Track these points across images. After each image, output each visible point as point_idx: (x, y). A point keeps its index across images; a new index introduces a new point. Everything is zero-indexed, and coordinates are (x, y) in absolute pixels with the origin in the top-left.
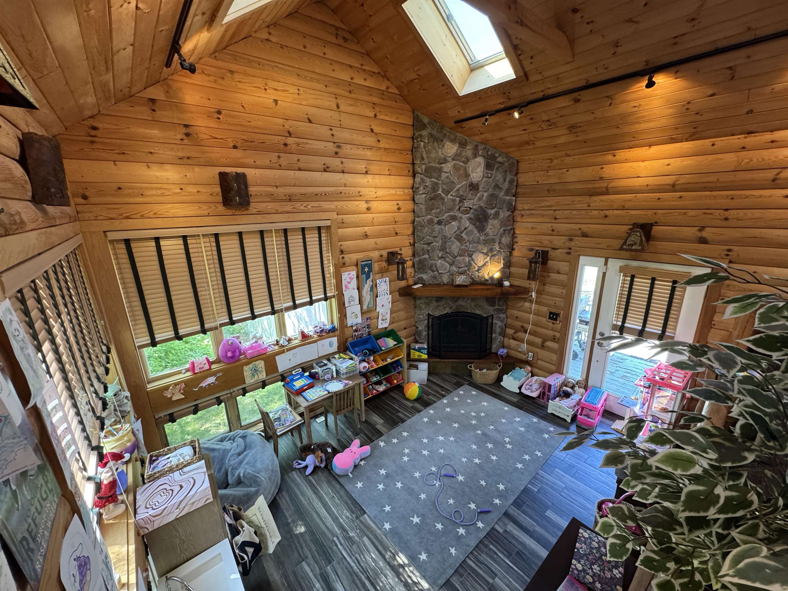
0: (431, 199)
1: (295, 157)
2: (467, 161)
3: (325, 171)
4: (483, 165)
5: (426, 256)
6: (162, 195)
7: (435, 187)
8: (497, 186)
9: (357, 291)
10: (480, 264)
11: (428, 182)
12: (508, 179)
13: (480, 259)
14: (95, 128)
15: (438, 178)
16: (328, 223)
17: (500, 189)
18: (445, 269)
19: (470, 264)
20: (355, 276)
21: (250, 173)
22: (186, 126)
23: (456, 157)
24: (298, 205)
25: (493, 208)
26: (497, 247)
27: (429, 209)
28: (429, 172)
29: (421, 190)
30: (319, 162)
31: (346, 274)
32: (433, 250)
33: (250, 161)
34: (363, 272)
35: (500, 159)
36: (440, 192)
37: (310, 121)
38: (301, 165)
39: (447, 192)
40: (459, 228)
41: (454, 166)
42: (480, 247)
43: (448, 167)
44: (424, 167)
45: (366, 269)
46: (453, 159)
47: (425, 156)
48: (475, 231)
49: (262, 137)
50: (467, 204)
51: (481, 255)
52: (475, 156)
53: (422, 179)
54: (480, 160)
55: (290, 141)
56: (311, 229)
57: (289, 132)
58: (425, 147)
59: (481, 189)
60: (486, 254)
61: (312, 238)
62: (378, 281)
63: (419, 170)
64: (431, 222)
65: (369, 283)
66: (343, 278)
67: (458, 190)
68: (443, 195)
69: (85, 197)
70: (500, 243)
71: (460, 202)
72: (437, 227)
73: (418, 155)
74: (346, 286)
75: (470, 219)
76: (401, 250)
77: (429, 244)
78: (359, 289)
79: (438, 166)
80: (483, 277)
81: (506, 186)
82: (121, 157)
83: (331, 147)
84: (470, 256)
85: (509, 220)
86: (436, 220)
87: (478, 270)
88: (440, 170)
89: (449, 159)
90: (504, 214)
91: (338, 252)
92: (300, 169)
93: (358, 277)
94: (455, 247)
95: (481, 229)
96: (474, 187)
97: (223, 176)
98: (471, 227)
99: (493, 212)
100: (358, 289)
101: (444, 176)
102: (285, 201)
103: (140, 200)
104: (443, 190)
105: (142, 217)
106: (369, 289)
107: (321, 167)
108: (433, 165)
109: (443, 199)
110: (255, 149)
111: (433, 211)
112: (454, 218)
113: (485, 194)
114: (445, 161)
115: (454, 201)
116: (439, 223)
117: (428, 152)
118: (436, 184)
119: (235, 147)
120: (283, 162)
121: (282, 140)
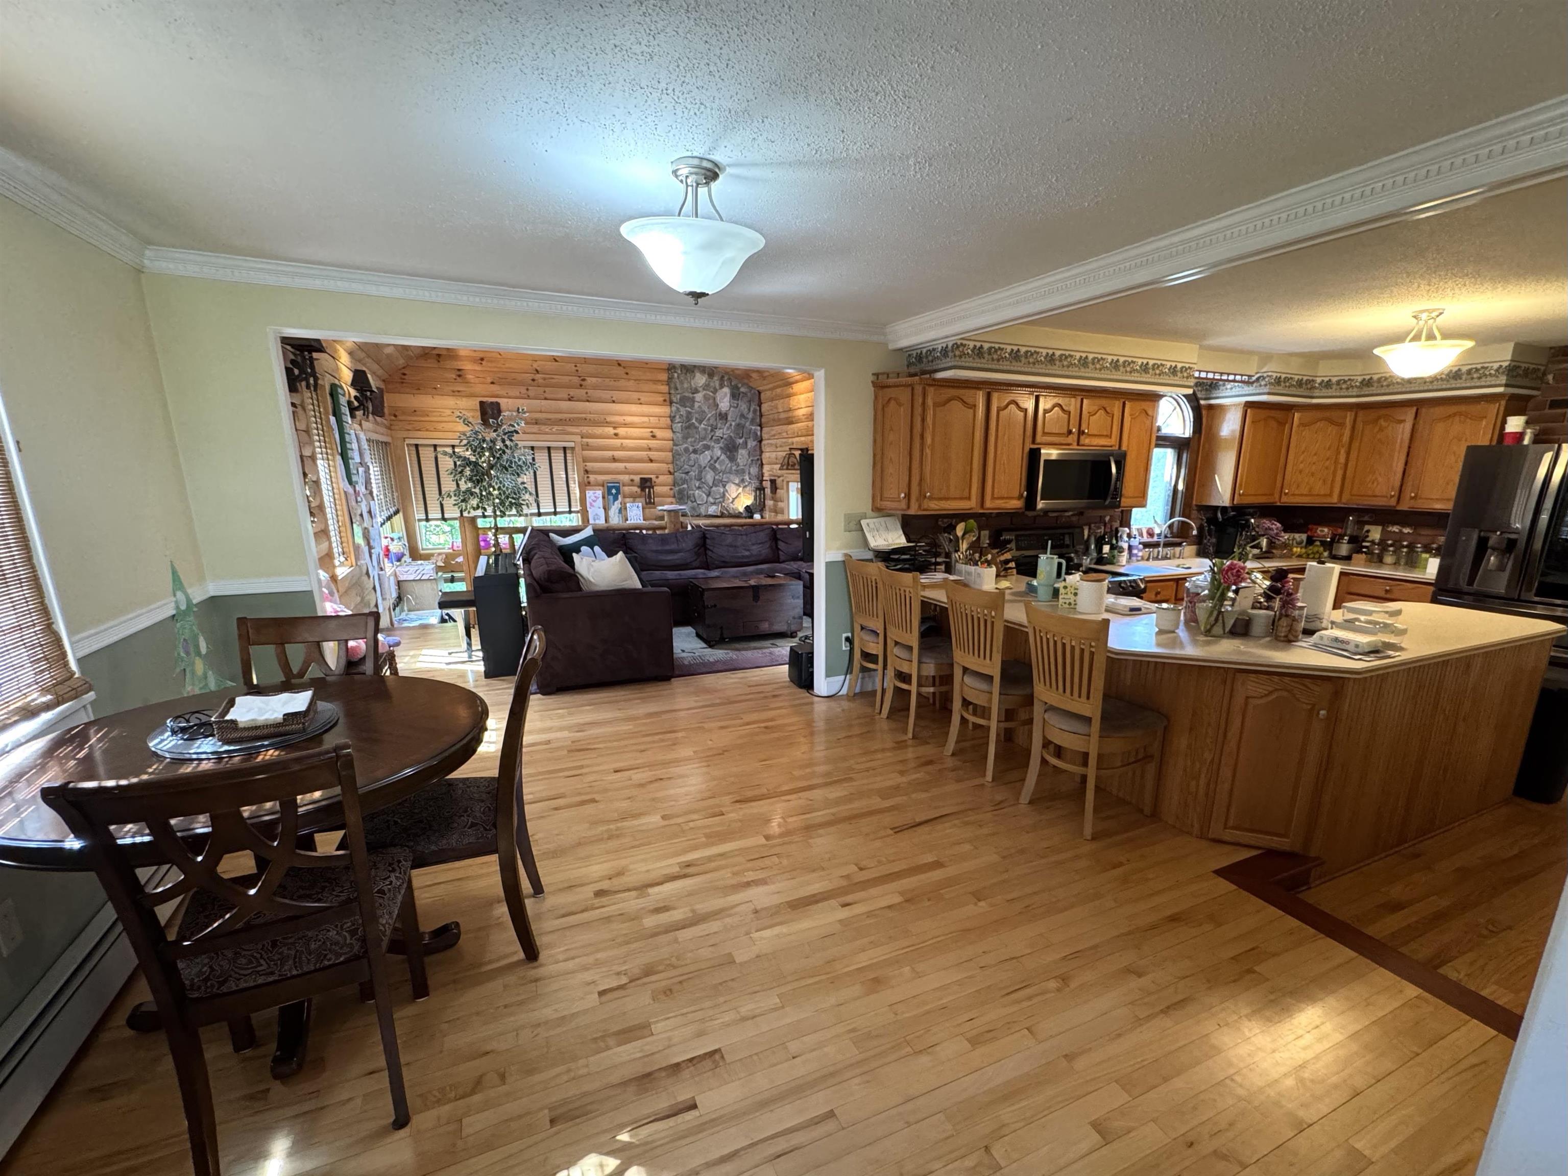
0: (687, 428)
1: (542, 389)
2: (715, 391)
3: (570, 400)
4: (729, 395)
5: (685, 486)
6: (440, 416)
7: (689, 416)
8: (742, 416)
9: (603, 510)
10: (734, 495)
11: (683, 411)
12: (752, 409)
13: (733, 490)
14: (404, 374)
15: (692, 407)
16: (572, 445)
17: (746, 418)
18: (702, 500)
19: (724, 496)
20: (601, 496)
21: (503, 402)
22: (459, 370)
23: (706, 387)
24: (543, 427)
25: (741, 438)
26: (747, 477)
27: (685, 438)
28: (684, 401)
29: (677, 419)
30: (564, 393)
31: (591, 492)
32: (691, 479)
33: (503, 393)
34: (610, 493)
35: (742, 390)
36: (694, 421)
37: (556, 361)
38: (546, 395)
39: (700, 422)
40: (712, 458)
41: (704, 396)
42: (732, 477)
43: (699, 397)
44: (678, 396)
45: (614, 491)
46: (704, 389)
47: (678, 386)
48: (727, 461)
49: (513, 375)
50: (719, 433)
51: (733, 486)
52: (722, 386)
53: (678, 409)
54: (726, 390)
55: (538, 376)
56: (556, 448)
57: (537, 370)
58: (678, 377)
59: (729, 418)
60: (738, 485)
61: (558, 457)
62: (628, 505)
63: (674, 399)
64: (686, 450)
65: (617, 505)
66: (588, 495)
67: (709, 419)
68: (697, 424)
69: (395, 416)
70: (749, 473)
71: (712, 431)
72: (693, 456)
73: (672, 385)
74: (591, 504)
75: (721, 448)
76: (657, 477)
77: (687, 473)
78: (606, 509)
79: (691, 395)
80: (737, 509)
81: (750, 416)
82: (418, 392)
83: (576, 380)
84: (724, 486)
85: (755, 450)
86: (691, 449)
87: (732, 502)
88: (693, 400)
89: (701, 389)
90: (752, 443)
91: (582, 472)
92: (546, 399)
93: (604, 497)
94: (709, 476)
95: (732, 459)
96: (723, 417)
97: (482, 403)
98: (723, 457)
99: (741, 441)
100: (604, 508)
101: (696, 405)
102: (533, 424)
103: (427, 419)
104: (697, 419)
105: (427, 430)
106: (617, 511)
107: (566, 396)
108: (687, 394)
109: (696, 428)
110: (510, 384)
111: (690, 440)
112: (707, 447)
113: (733, 424)
114: (696, 391)
115: (705, 429)
116: (695, 452)
117: (682, 383)
118: (689, 413)
119: (492, 383)
120: (531, 393)
121: (531, 376)
